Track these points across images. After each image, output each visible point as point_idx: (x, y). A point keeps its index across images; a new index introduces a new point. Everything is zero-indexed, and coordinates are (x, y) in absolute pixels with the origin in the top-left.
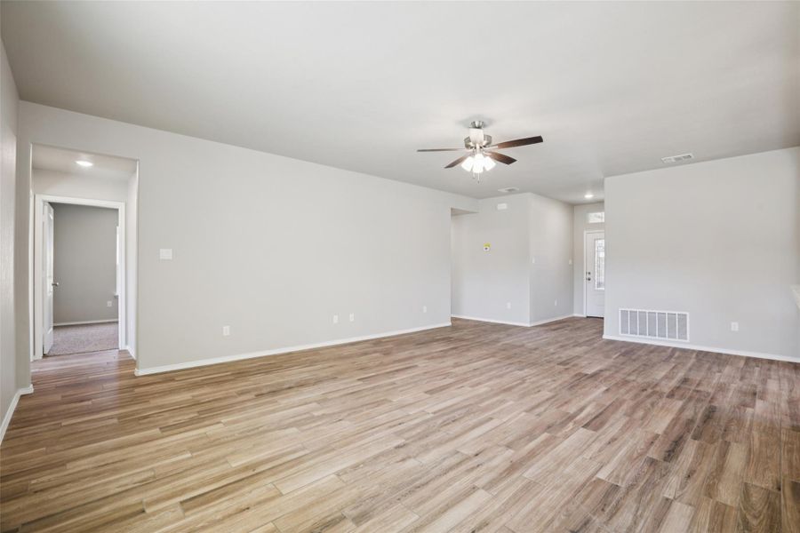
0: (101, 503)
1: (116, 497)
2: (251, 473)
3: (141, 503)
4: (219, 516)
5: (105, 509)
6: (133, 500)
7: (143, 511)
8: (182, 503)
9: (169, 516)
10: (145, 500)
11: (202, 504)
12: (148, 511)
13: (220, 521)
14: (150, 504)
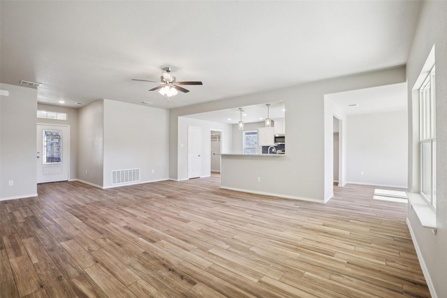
0: (363, 278)
1: (356, 276)
2: (299, 248)
3: (346, 266)
4: (327, 246)
5: (362, 274)
6: (349, 270)
7: (348, 263)
8: (333, 256)
9: (340, 256)
10: (344, 266)
11: (326, 251)
12: (346, 262)
13: (328, 244)
14: (344, 263)
